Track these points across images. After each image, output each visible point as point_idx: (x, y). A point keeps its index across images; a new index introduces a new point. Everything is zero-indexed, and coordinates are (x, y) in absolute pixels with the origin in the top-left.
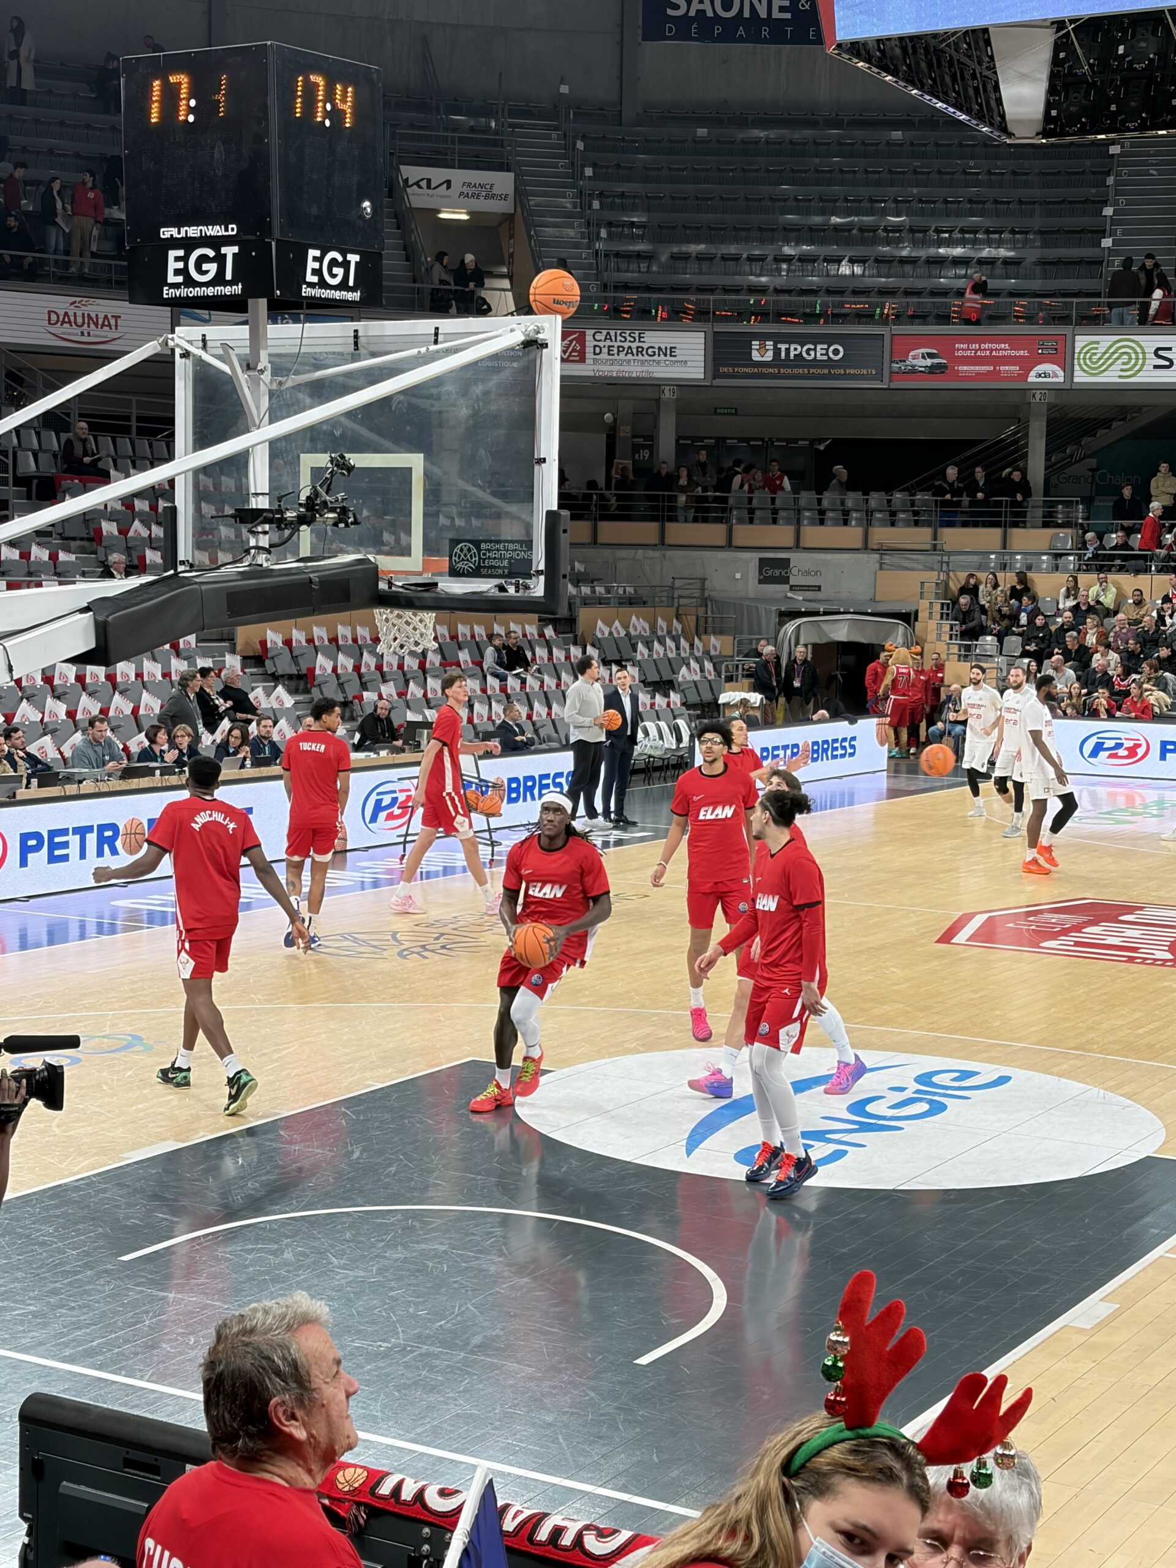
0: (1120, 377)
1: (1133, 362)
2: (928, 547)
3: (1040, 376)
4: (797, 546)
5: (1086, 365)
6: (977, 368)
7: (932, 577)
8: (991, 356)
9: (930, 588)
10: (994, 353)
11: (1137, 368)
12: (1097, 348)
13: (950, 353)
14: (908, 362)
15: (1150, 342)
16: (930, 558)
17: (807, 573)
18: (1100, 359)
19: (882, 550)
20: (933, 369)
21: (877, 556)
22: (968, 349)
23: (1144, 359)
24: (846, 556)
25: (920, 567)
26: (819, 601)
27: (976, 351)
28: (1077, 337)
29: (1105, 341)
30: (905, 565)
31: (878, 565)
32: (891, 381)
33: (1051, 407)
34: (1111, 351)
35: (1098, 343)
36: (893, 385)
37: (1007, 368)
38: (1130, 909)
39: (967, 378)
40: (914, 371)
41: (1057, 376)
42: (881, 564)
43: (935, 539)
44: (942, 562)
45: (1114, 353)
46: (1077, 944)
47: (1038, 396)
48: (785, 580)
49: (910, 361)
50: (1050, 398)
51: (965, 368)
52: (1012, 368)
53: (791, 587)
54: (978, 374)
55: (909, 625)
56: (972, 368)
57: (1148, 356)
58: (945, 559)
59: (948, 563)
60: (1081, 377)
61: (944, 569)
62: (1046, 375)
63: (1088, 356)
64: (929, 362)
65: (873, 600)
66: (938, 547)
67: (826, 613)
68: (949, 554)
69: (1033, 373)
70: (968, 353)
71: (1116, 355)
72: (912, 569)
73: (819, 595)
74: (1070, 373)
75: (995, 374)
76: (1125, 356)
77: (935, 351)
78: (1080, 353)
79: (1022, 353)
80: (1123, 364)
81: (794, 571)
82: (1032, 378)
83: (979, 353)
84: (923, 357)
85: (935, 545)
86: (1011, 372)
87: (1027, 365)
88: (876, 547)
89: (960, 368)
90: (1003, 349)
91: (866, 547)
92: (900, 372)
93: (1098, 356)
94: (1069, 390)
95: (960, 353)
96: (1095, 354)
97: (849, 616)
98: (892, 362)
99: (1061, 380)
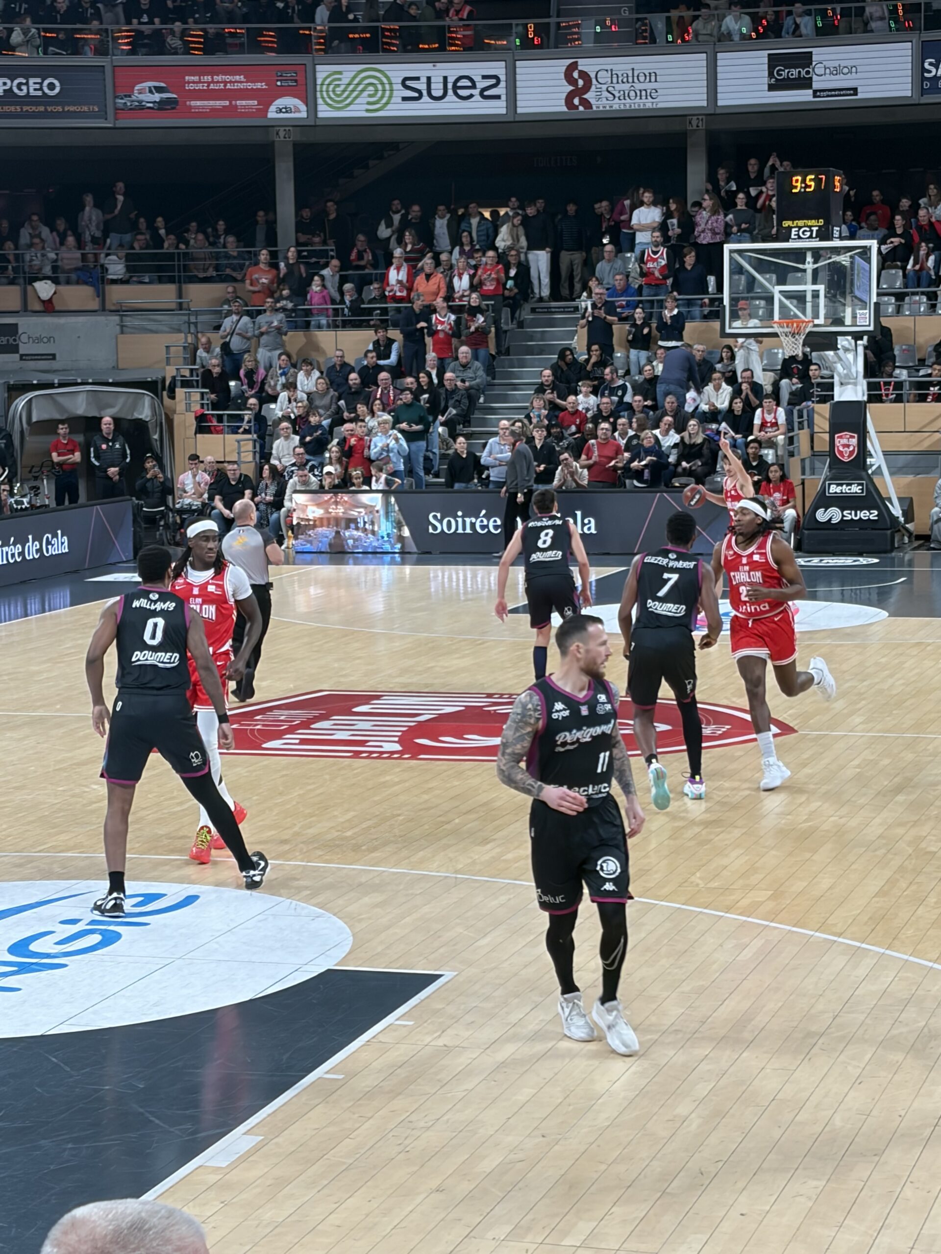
0: (367, 111)
1: (380, 93)
2: (173, 306)
3: (280, 111)
4: (25, 309)
5: (330, 98)
6: (212, 103)
7: (179, 339)
8: (225, 90)
9: (177, 352)
10: (229, 86)
11: (384, 100)
12: (340, 79)
13: (180, 87)
14: (134, 98)
15: (397, 71)
16: (176, 318)
17: (39, 340)
18: (344, 91)
19: (120, 311)
20: (163, 105)
21: (116, 319)
22: (200, 82)
23: (391, 90)
24: (81, 319)
25: (165, 329)
26: (55, 371)
27: (209, 83)
28: (318, 68)
29: (348, 72)
30: (149, 327)
31: (118, 328)
32: (116, 119)
33: (296, 145)
34: (356, 82)
35: (340, 73)
36: (120, 123)
37: (244, 103)
38: (366, 699)
39: (201, 114)
40: (141, 107)
41: (299, 111)
42: (122, 326)
43: (180, 297)
44: (189, 323)
45: (358, 84)
46: (303, 742)
47: (282, 134)
48: (14, 349)
49: (136, 96)
50: (296, 136)
51: (199, 103)
52: (251, 102)
53: (22, 356)
54: (213, 110)
55: (157, 396)
56: (206, 103)
57: (395, 87)
58: (193, 319)
59: (196, 324)
60: (325, 112)
61: (193, 330)
62: (288, 110)
63: (331, 87)
64: (157, 97)
65: (116, 368)
66: (185, 306)
67: (61, 385)
68: (197, 313)
69: (273, 108)
70: (200, 87)
71: (360, 87)
72: (156, 332)
73: (54, 365)
74: (313, 107)
75: (231, 110)
76: (371, 88)
77: (163, 85)
78: (322, 84)
79: (259, 85)
80: (370, 96)
81: (24, 338)
82: (272, 114)
83: (212, 86)
84: (151, 92)
85: (180, 304)
86: (250, 107)
87: (266, 99)
88: (113, 308)
89: (193, 103)
90: (238, 82)
91: (104, 309)
92: (125, 108)
93: (342, 87)
94: (313, 126)
95: (191, 87)
96: (339, 85)
97: (89, 388)
98: (116, 97)
99: (304, 115)
